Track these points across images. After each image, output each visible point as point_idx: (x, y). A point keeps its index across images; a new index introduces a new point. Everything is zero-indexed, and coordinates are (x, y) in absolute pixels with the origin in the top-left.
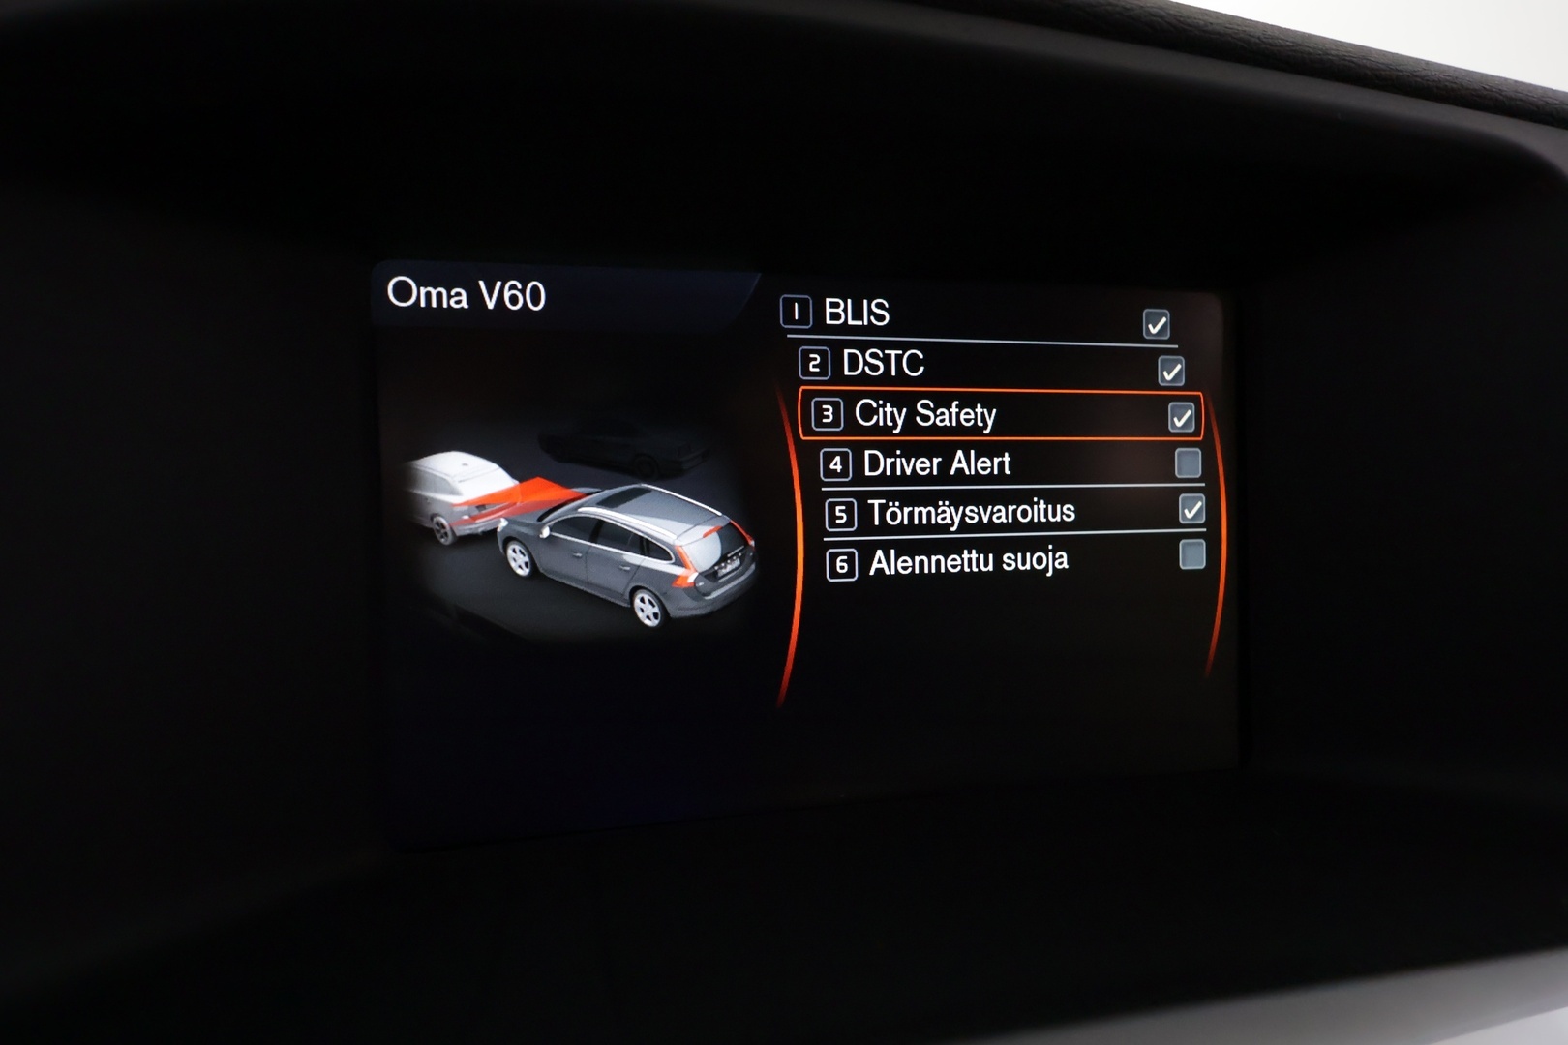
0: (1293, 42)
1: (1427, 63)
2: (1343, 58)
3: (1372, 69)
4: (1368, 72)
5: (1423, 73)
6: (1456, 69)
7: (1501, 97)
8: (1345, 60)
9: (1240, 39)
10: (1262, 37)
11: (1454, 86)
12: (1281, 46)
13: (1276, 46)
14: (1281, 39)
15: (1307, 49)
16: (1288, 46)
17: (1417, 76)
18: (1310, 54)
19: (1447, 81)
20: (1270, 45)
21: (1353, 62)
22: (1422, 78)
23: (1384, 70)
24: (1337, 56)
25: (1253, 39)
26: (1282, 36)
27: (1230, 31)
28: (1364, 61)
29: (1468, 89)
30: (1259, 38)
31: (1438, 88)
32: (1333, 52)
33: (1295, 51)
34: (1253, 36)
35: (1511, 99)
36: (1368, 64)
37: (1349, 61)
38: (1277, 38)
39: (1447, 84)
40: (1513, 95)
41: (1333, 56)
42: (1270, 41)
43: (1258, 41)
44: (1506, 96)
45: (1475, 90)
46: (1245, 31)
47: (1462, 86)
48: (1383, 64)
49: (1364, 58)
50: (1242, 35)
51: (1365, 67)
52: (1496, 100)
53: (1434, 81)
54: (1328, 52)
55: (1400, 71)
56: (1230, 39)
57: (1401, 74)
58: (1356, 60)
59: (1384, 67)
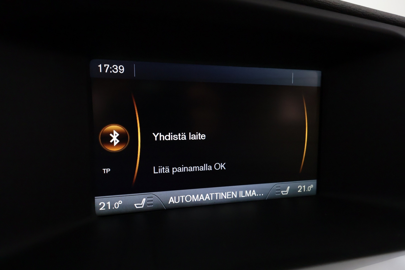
0: (341, 4)
1: (376, 10)
2: (354, 9)
3: (362, 12)
5: (375, 14)
6: (384, 12)
8: (355, 10)
9: (328, 4)
11: (383, 17)
12: (338, 6)
13: (337, 5)
14: (338, 4)
15: (345, 6)
16: (340, 6)
17: (374, 15)
19: (382, 16)
20: (335, 5)
21: (357, 10)
22: (375, 15)
23: (365, 13)
24: (353, 8)
25: (331, 4)
26: (338, 3)
29: (387, 18)
30: (332, 3)
31: (379, 18)
32: (352, 7)
33: (342, 7)
34: (331, 3)
38: (337, 3)
39: (381, 17)
42: (335, 4)
43: (332, 4)
45: (389, 18)
47: (385, 17)
48: (365, 11)
49: (360, 9)
51: (361, 12)
52: (394, 21)
53: (378, 16)
54: (351, 7)
55: (369, 13)
56: (325, 3)
57: (369, 14)
58: (358, 10)
59: (365, 12)
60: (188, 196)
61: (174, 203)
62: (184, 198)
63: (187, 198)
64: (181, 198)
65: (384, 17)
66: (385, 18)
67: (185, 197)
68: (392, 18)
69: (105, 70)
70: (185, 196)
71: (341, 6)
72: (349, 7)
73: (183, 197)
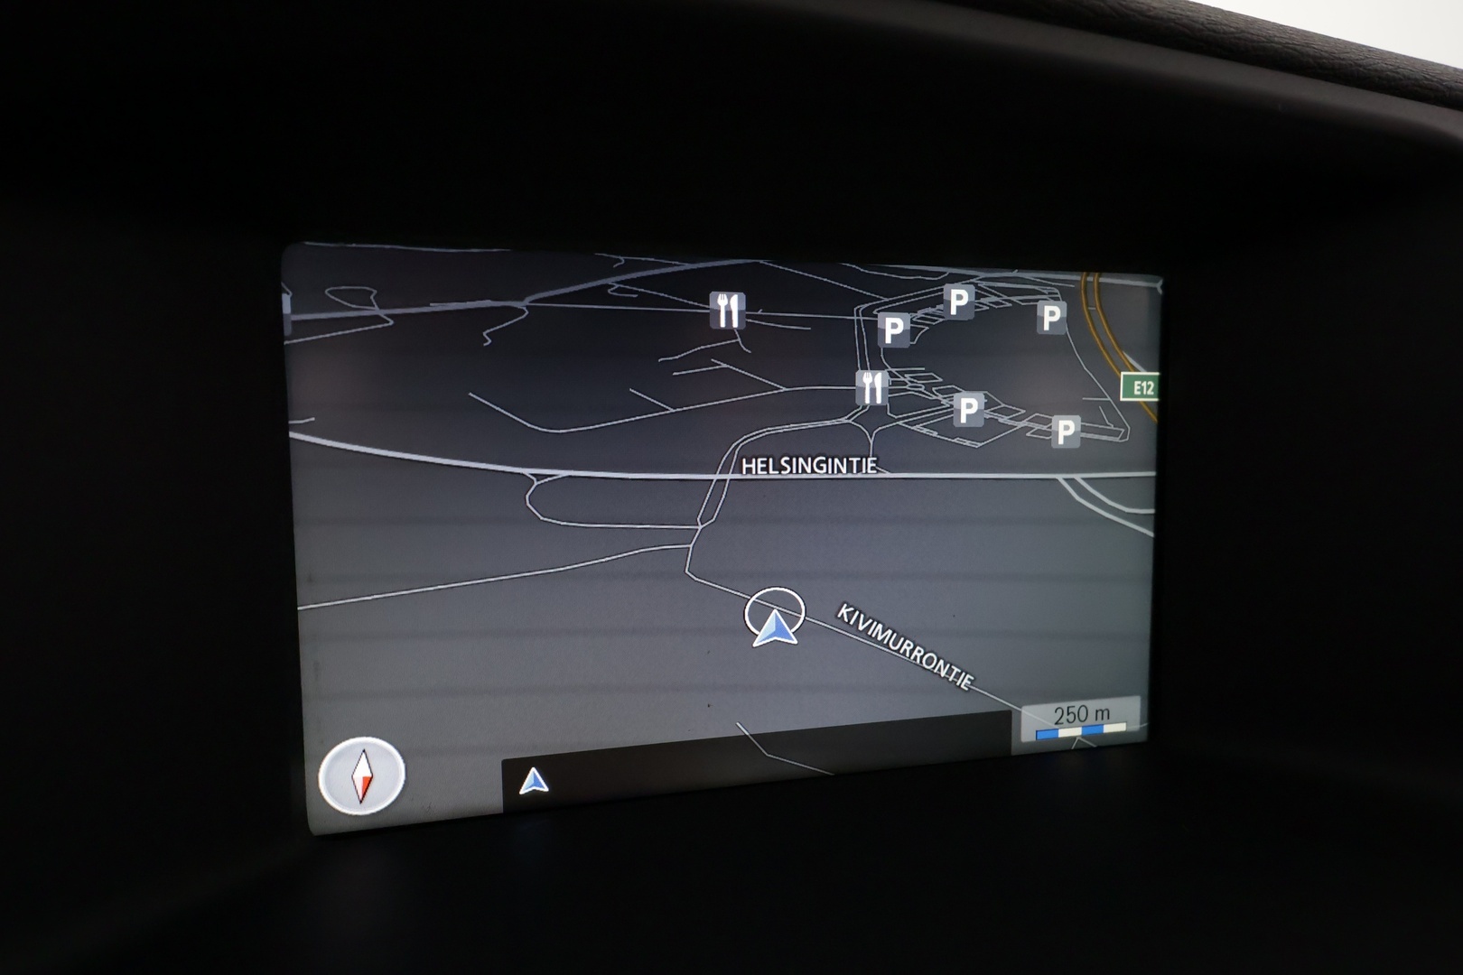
0: (1237, 28)
1: (1370, 50)
2: (1286, 45)
3: (1314, 57)
4: (1311, 60)
5: (1366, 60)
6: (1397, 56)
9: (1184, 26)
10: (1206, 22)
11: (1396, 75)
12: (1225, 33)
13: (1219, 33)
14: (1226, 25)
15: (1249, 36)
16: (1232, 33)
17: (1360, 66)
18: (1253, 41)
19: (1391, 71)
20: (1214, 31)
21: (1295, 50)
22: (1364, 66)
23: (1326, 58)
24: (1280, 43)
25: (1197, 26)
26: (1226, 22)
27: (1173, 16)
28: (1308, 49)
29: (1409, 79)
30: (1202, 24)
31: (1380, 78)
32: (1278, 39)
33: (1239, 39)
35: (1450, 89)
36: (1311, 52)
37: (1291, 49)
38: (1221, 24)
40: (1453, 85)
41: (1277, 43)
42: (1214, 27)
43: (1201, 27)
44: (1446, 87)
45: (1416, 80)
46: (1188, 16)
47: (1404, 76)
49: (1308, 45)
50: (1185, 21)
51: (1309, 56)
52: (1436, 90)
53: (1376, 70)
54: (1272, 39)
55: (1343, 59)
56: (1173, 24)
57: (1344, 62)
58: (1298, 48)
59: (1326, 55)
65: (1397, 73)
66: (1400, 79)
68: (1426, 79)
71: (1237, 35)
72: (1265, 37)
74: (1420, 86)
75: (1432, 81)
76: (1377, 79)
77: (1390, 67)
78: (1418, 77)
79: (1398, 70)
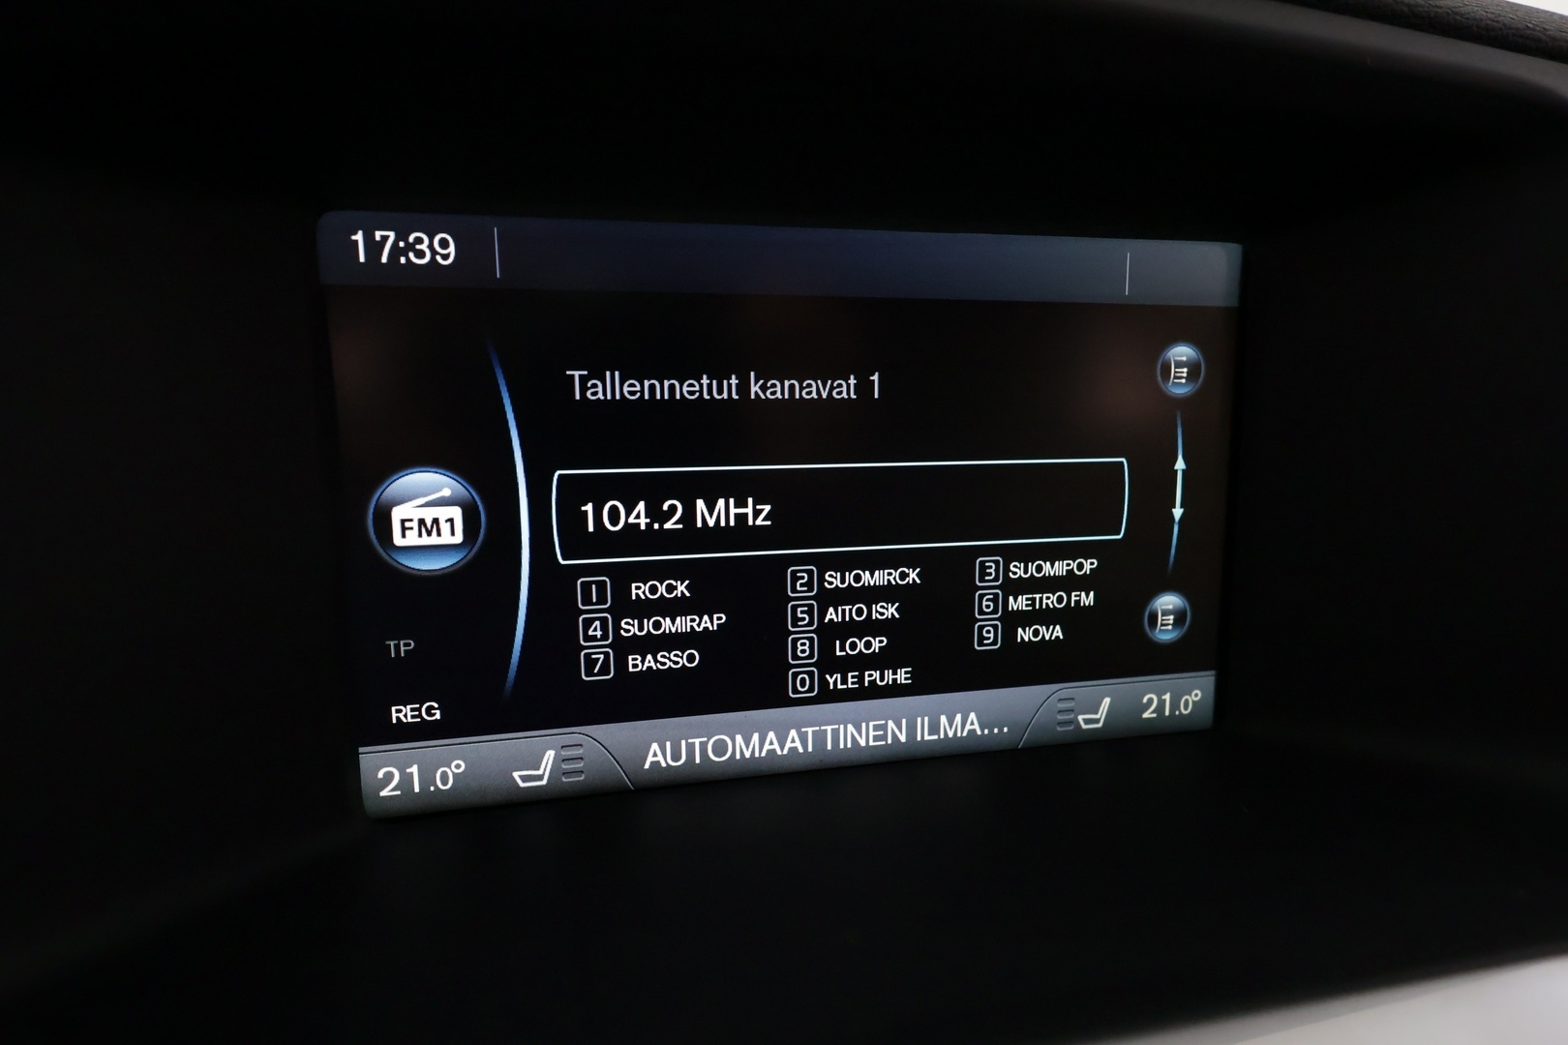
5: (1463, 10)
7: (1544, 37)
17: (1456, 13)
19: (1491, 20)
22: (1461, 15)
29: (1510, 28)
31: (1477, 27)
35: (1554, 39)
39: (1489, 22)
45: (1518, 29)
47: (1504, 25)
52: (1538, 40)
53: (1475, 19)
55: (1441, 7)
57: (1440, 10)
60: (719, 739)
61: (664, 765)
62: (704, 746)
63: (713, 746)
64: (691, 748)
65: (1497, 22)
66: (1501, 29)
67: (707, 743)
68: (1530, 29)
69: (381, 254)
70: (705, 739)
73: (701, 743)
74: (1522, 36)
75: (1534, 30)
76: (1475, 29)
77: (1490, 15)
78: (1519, 26)
79: (1500, 19)
